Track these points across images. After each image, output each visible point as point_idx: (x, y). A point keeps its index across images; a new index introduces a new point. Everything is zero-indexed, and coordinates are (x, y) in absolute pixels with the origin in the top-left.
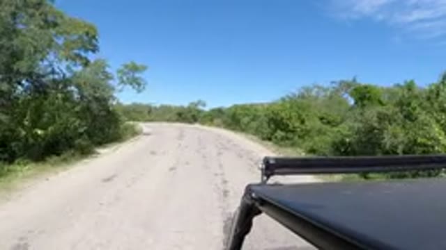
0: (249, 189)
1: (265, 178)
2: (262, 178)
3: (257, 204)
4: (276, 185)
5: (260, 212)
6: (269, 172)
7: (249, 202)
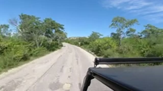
0: (90, 69)
1: (95, 65)
2: (94, 65)
3: (92, 75)
4: (100, 68)
5: (93, 78)
6: (97, 63)
7: (90, 74)
